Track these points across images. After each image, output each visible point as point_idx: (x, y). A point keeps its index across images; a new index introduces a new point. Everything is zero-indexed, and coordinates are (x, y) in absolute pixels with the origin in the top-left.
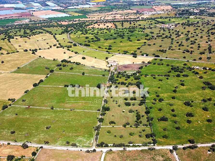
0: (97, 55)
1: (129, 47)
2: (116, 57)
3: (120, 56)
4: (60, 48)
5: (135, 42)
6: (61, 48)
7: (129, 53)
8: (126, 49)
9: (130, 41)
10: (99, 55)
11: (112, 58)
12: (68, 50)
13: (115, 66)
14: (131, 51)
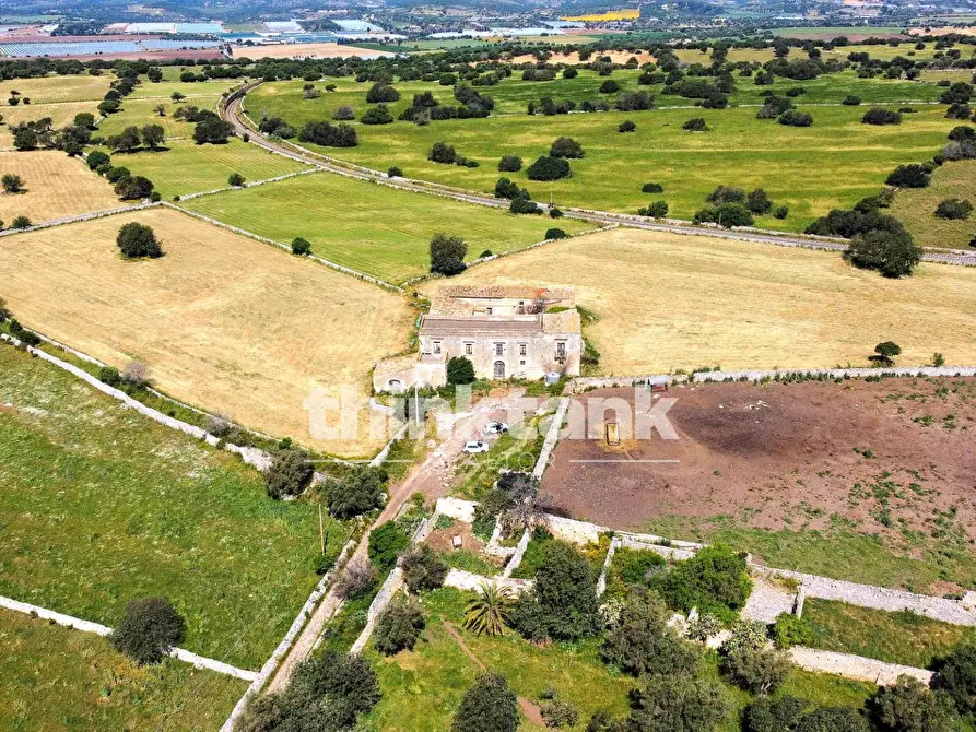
0: (348, 226)
1: (776, 169)
2: (590, 251)
3: (647, 247)
4: (46, 152)
5: (846, 128)
6: (55, 153)
7: (782, 214)
8: (744, 180)
9: (783, 122)
10: (380, 226)
11: (530, 257)
12: (97, 163)
13: (533, 389)
14: (810, 202)
